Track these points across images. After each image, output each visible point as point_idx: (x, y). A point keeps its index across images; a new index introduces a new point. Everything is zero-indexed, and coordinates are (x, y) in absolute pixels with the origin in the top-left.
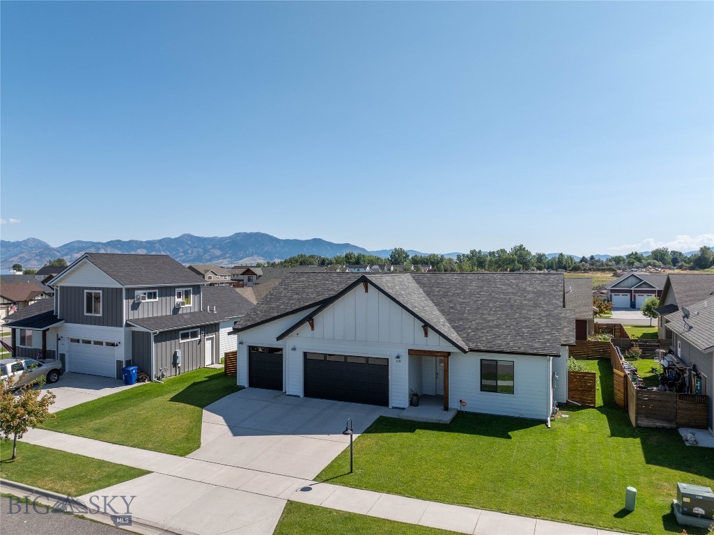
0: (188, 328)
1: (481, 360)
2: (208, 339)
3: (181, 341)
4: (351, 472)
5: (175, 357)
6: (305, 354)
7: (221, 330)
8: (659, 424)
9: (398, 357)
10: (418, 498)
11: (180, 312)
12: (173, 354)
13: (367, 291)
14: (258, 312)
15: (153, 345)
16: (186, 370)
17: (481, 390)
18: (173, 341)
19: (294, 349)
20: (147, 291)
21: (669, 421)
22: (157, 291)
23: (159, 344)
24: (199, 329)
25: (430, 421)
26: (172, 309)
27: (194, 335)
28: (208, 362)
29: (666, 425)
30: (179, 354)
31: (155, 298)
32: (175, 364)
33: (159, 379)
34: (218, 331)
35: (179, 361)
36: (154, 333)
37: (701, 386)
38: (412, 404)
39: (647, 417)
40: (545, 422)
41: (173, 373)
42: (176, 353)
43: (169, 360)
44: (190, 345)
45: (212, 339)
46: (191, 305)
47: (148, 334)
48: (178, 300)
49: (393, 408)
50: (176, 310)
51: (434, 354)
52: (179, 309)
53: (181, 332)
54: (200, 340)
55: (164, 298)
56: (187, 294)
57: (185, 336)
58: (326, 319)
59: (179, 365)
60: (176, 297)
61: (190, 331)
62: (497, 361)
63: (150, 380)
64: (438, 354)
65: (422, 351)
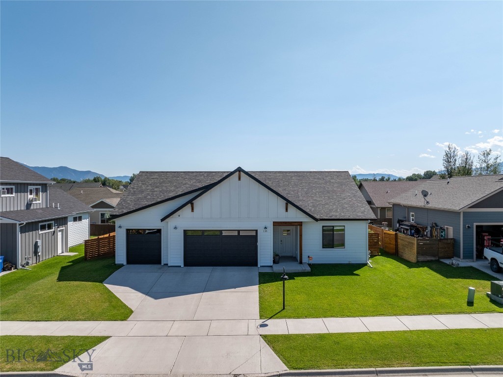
0: (45, 221)
1: (323, 226)
2: (60, 231)
3: (40, 232)
4: (284, 309)
5: (36, 246)
6: (185, 231)
7: (69, 223)
8: (429, 258)
9: (266, 228)
10: (348, 317)
11: (32, 208)
12: (34, 244)
13: (239, 179)
14: (128, 202)
15: (19, 235)
16: (44, 258)
17: (323, 248)
18: (34, 232)
19: (175, 228)
20: (5, 187)
21: (434, 256)
22: (14, 187)
23: (23, 234)
24: (53, 222)
25: (297, 271)
26: (25, 204)
27: (50, 227)
28: (60, 251)
29: (433, 259)
30: (39, 244)
31: (12, 193)
32: (36, 253)
33: (23, 266)
34: (67, 224)
35: (40, 250)
36: (20, 225)
37: (445, 235)
38: (274, 262)
39: (422, 255)
40: (366, 264)
41: (35, 262)
42: (36, 242)
43: (32, 249)
44: (47, 235)
45: (62, 231)
46: (40, 201)
47: (14, 225)
48: (30, 197)
49: (261, 266)
50: (29, 205)
51: (293, 224)
52: (31, 204)
53: (40, 224)
54: (54, 232)
55: (19, 194)
56: (37, 191)
57: (43, 228)
58: (204, 203)
59: (40, 254)
60: (29, 193)
61: (47, 223)
62: (333, 226)
63: (16, 268)
64: (295, 224)
65: (284, 222)
